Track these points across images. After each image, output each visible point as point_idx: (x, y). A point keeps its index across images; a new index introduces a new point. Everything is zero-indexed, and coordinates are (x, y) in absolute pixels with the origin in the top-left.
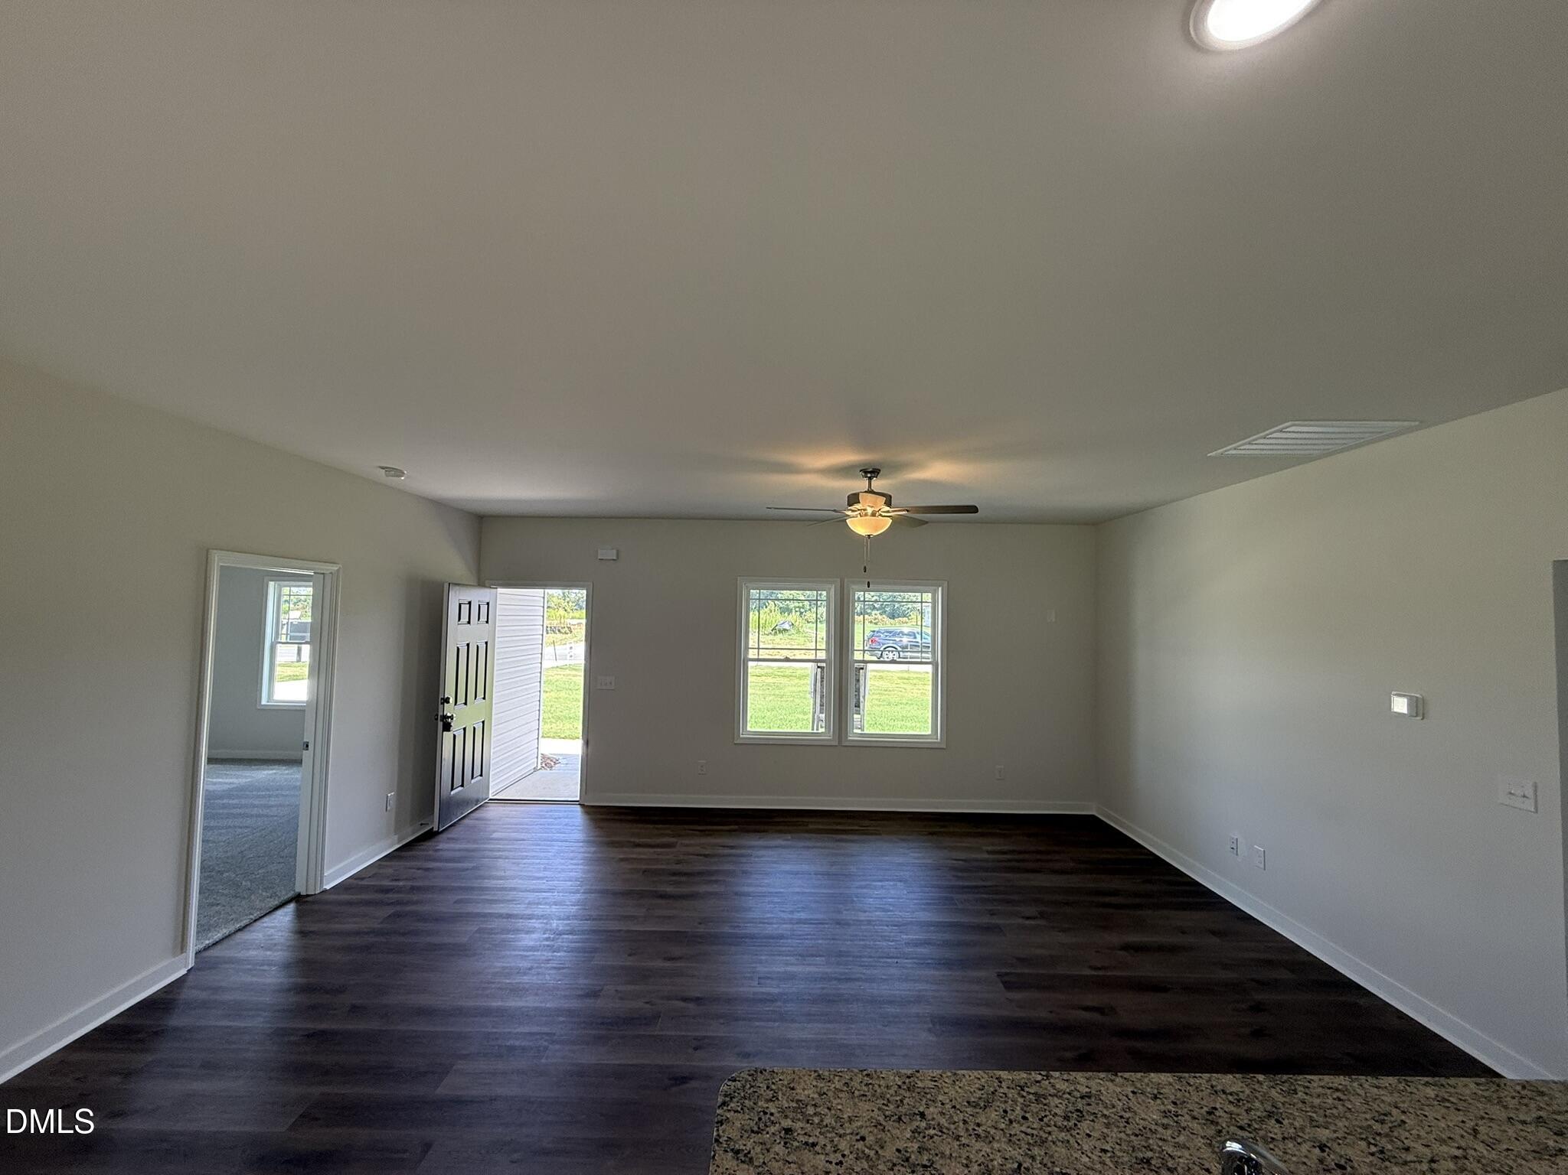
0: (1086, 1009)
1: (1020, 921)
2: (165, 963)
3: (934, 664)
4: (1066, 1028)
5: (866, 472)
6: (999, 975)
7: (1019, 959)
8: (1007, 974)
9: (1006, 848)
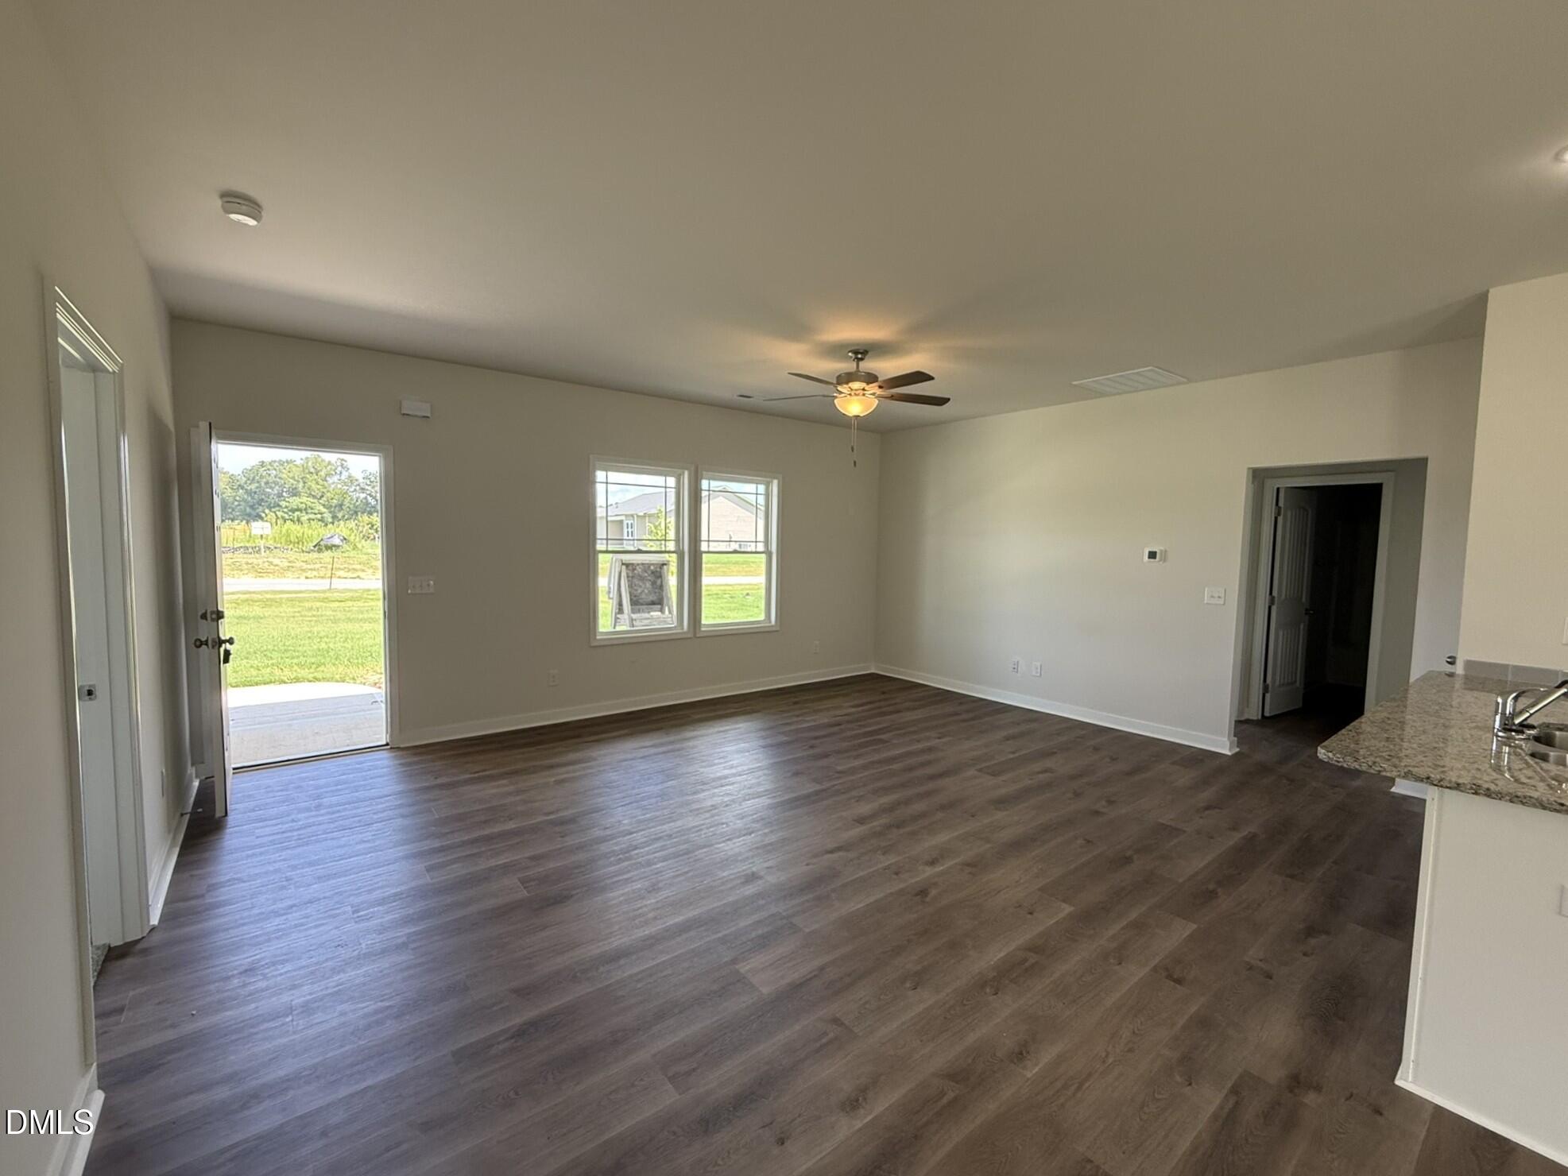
3: (769, 553)
5: (856, 352)
9: (864, 701)
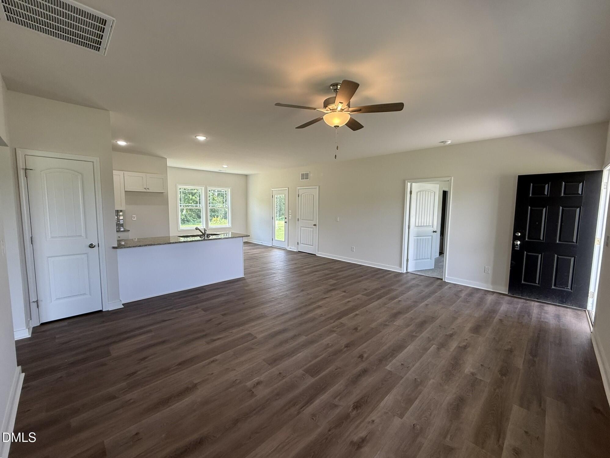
0: (219, 339)
1: (262, 378)
2: (398, 267)
4: (225, 330)
6: (255, 337)
7: (252, 349)
8: (253, 339)
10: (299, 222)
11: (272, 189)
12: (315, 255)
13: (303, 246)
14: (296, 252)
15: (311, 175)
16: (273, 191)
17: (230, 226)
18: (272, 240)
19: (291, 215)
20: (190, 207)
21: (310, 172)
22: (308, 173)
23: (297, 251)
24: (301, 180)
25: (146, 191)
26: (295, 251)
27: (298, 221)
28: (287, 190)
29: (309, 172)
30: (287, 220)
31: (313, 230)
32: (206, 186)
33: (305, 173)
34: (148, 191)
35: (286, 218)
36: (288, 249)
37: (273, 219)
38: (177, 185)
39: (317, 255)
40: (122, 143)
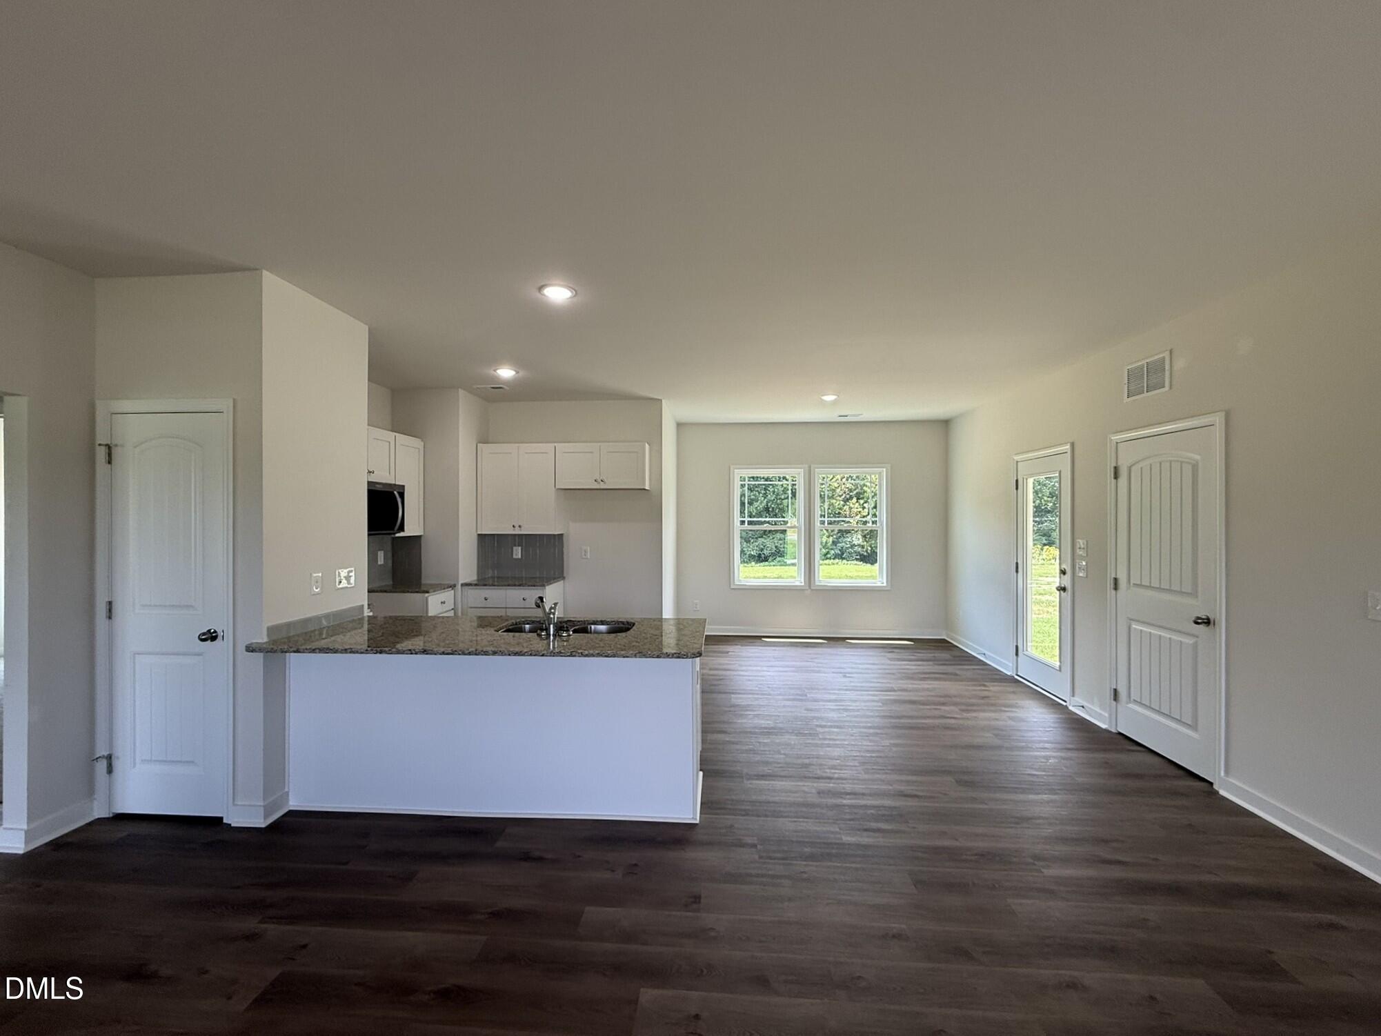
10: (1119, 592)
11: (1017, 458)
12: (1211, 784)
13: (1137, 712)
14: (1106, 731)
15: (1180, 364)
16: (1017, 462)
17: (885, 584)
18: (1017, 654)
19: (1082, 558)
20: (765, 525)
21: (1171, 352)
22: (1164, 358)
23: (1114, 731)
24: (1126, 400)
25: (598, 487)
26: (1104, 726)
27: (1116, 588)
28: (1069, 454)
29: (1166, 355)
30: (1067, 581)
31: (1195, 646)
32: (810, 467)
33: (1144, 362)
34: (603, 486)
35: (1063, 572)
36: (1071, 708)
37: (1017, 571)
38: (731, 469)
39: (1223, 793)
40: (506, 373)
